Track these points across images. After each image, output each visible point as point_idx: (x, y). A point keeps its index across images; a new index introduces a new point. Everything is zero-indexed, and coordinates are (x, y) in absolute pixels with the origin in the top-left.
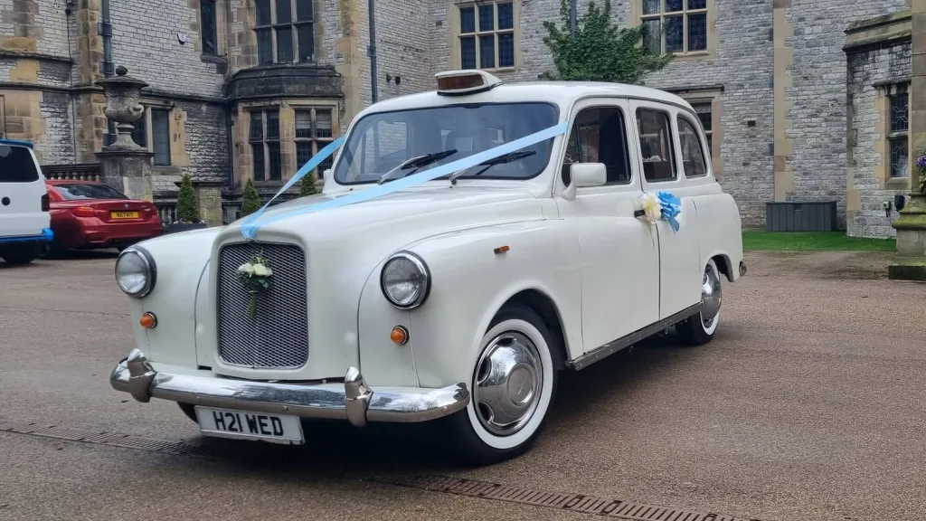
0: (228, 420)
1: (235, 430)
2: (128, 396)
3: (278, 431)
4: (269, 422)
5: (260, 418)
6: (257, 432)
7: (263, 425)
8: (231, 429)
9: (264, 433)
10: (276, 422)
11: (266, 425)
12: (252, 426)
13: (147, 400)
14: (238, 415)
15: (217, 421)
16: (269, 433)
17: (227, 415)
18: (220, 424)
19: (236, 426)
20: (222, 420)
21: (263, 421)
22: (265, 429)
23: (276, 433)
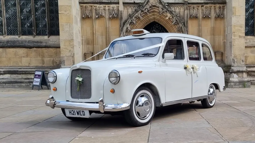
0: (72, 112)
1: (74, 115)
2: (50, 107)
3: (84, 114)
4: (81, 112)
5: (80, 111)
6: (79, 115)
7: (80, 113)
8: (73, 114)
9: (81, 115)
10: (83, 112)
11: (81, 113)
12: (78, 113)
13: (54, 108)
14: (74, 111)
15: (70, 112)
16: (82, 115)
17: (72, 111)
18: (71, 113)
19: (74, 114)
20: (71, 112)
21: (80, 112)
22: (81, 114)
23: (83, 115)
